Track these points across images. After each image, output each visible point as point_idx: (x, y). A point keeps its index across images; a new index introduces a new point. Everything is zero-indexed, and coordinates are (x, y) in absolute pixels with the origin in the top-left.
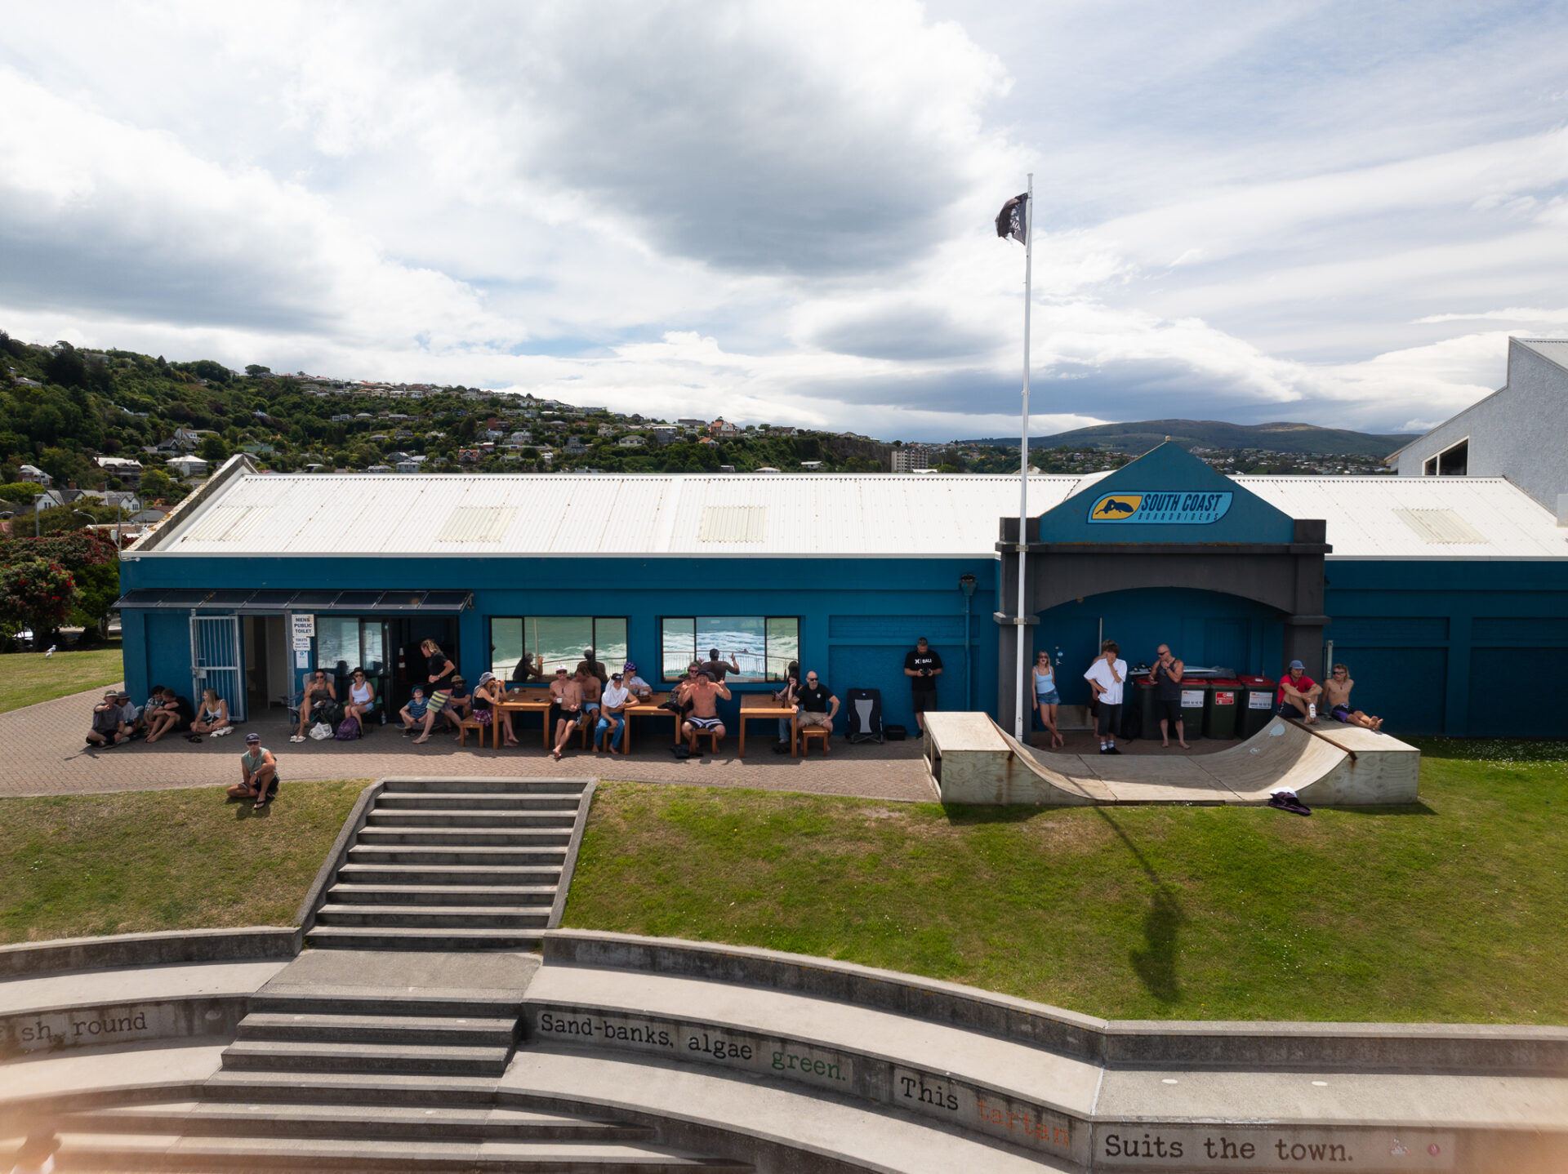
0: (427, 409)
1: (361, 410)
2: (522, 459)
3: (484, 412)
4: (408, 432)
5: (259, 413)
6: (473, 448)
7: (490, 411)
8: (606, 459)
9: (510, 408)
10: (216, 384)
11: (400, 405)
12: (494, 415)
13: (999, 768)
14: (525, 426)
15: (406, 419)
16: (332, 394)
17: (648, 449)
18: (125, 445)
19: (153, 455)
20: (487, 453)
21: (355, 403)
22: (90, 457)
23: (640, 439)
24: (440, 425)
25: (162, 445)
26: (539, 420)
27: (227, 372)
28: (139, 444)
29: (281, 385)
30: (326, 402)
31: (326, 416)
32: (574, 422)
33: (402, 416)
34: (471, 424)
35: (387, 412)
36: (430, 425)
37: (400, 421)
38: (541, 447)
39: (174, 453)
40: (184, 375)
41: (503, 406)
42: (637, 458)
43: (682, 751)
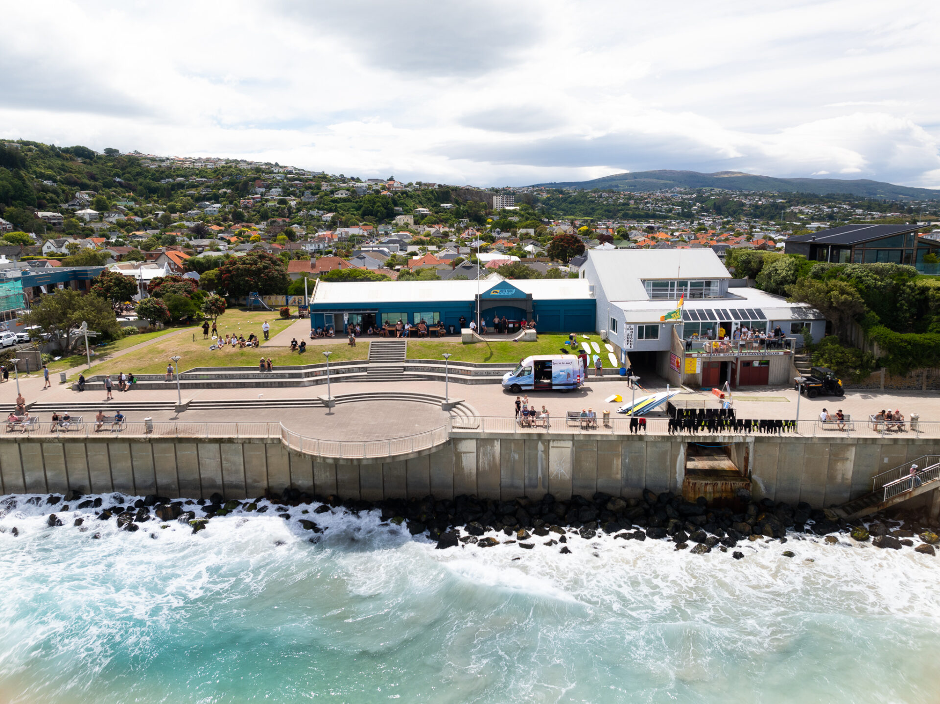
0: (218, 175)
1: (178, 176)
2: (278, 206)
3: (253, 176)
4: (210, 190)
5: (118, 180)
6: (248, 199)
7: (256, 176)
8: (327, 205)
9: (267, 173)
10: (88, 160)
11: (201, 173)
12: (258, 178)
13: (471, 336)
14: (278, 185)
15: (206, 182)
16: (160, 166)
17: (352, 199)
18: (49, 203)
19: (67, 210)
20: (257, 202)
21: (174, 172)
22: (33, 211)
23: (347, 192)
24: (227, 185)
25: (70, 203)
26: (285, 181)
27: (93, 153)
28: (57, 202)
29: (126, 160)
30: (157, 171)
31: (158, 180)
32: (306, 181)
33: (203, 179)
34: (246, 184)
35: (194, 177)
36: (221, 185)
37: (202, 183)
38: (288, 198)
39: (78, 208)
40: (68, 156)
41: (263, 172)
42: (346, 204)
43: (419, 336)
